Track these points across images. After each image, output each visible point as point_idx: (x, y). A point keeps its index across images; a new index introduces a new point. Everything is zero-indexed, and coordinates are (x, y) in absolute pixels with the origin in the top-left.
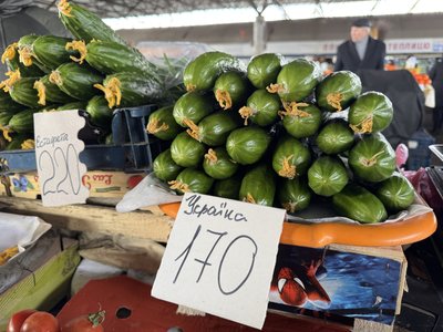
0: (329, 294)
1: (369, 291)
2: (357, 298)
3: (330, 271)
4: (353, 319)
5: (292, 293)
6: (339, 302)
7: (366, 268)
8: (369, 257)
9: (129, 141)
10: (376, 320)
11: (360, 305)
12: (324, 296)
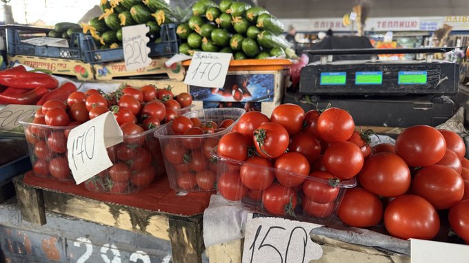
0: (251, 93)
1: (265, 89)
2: (261, 93)
3: (251, 83)
4: (260, 103)
5: (238, 96)
6: (255, 96)
7: (263, 79)
8: (264, 75)
9: (167, 40)
10: (269, 101)
11: (262, 96)
12: (249, 94)
